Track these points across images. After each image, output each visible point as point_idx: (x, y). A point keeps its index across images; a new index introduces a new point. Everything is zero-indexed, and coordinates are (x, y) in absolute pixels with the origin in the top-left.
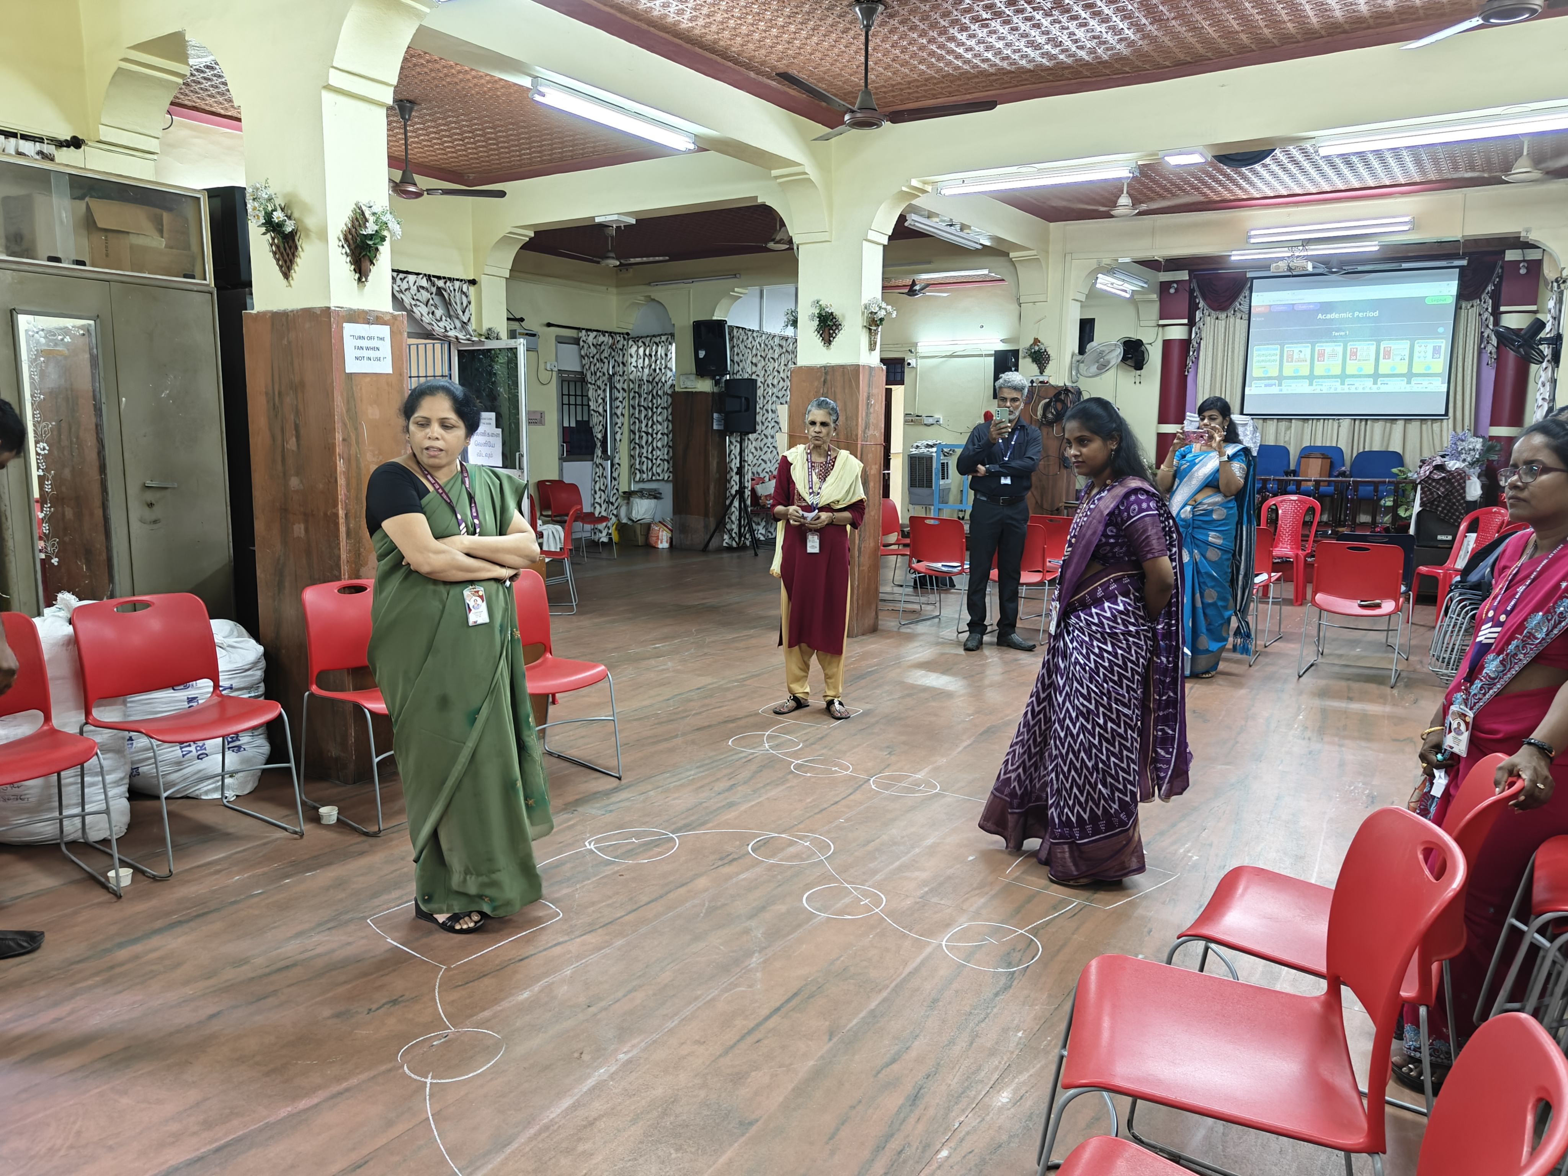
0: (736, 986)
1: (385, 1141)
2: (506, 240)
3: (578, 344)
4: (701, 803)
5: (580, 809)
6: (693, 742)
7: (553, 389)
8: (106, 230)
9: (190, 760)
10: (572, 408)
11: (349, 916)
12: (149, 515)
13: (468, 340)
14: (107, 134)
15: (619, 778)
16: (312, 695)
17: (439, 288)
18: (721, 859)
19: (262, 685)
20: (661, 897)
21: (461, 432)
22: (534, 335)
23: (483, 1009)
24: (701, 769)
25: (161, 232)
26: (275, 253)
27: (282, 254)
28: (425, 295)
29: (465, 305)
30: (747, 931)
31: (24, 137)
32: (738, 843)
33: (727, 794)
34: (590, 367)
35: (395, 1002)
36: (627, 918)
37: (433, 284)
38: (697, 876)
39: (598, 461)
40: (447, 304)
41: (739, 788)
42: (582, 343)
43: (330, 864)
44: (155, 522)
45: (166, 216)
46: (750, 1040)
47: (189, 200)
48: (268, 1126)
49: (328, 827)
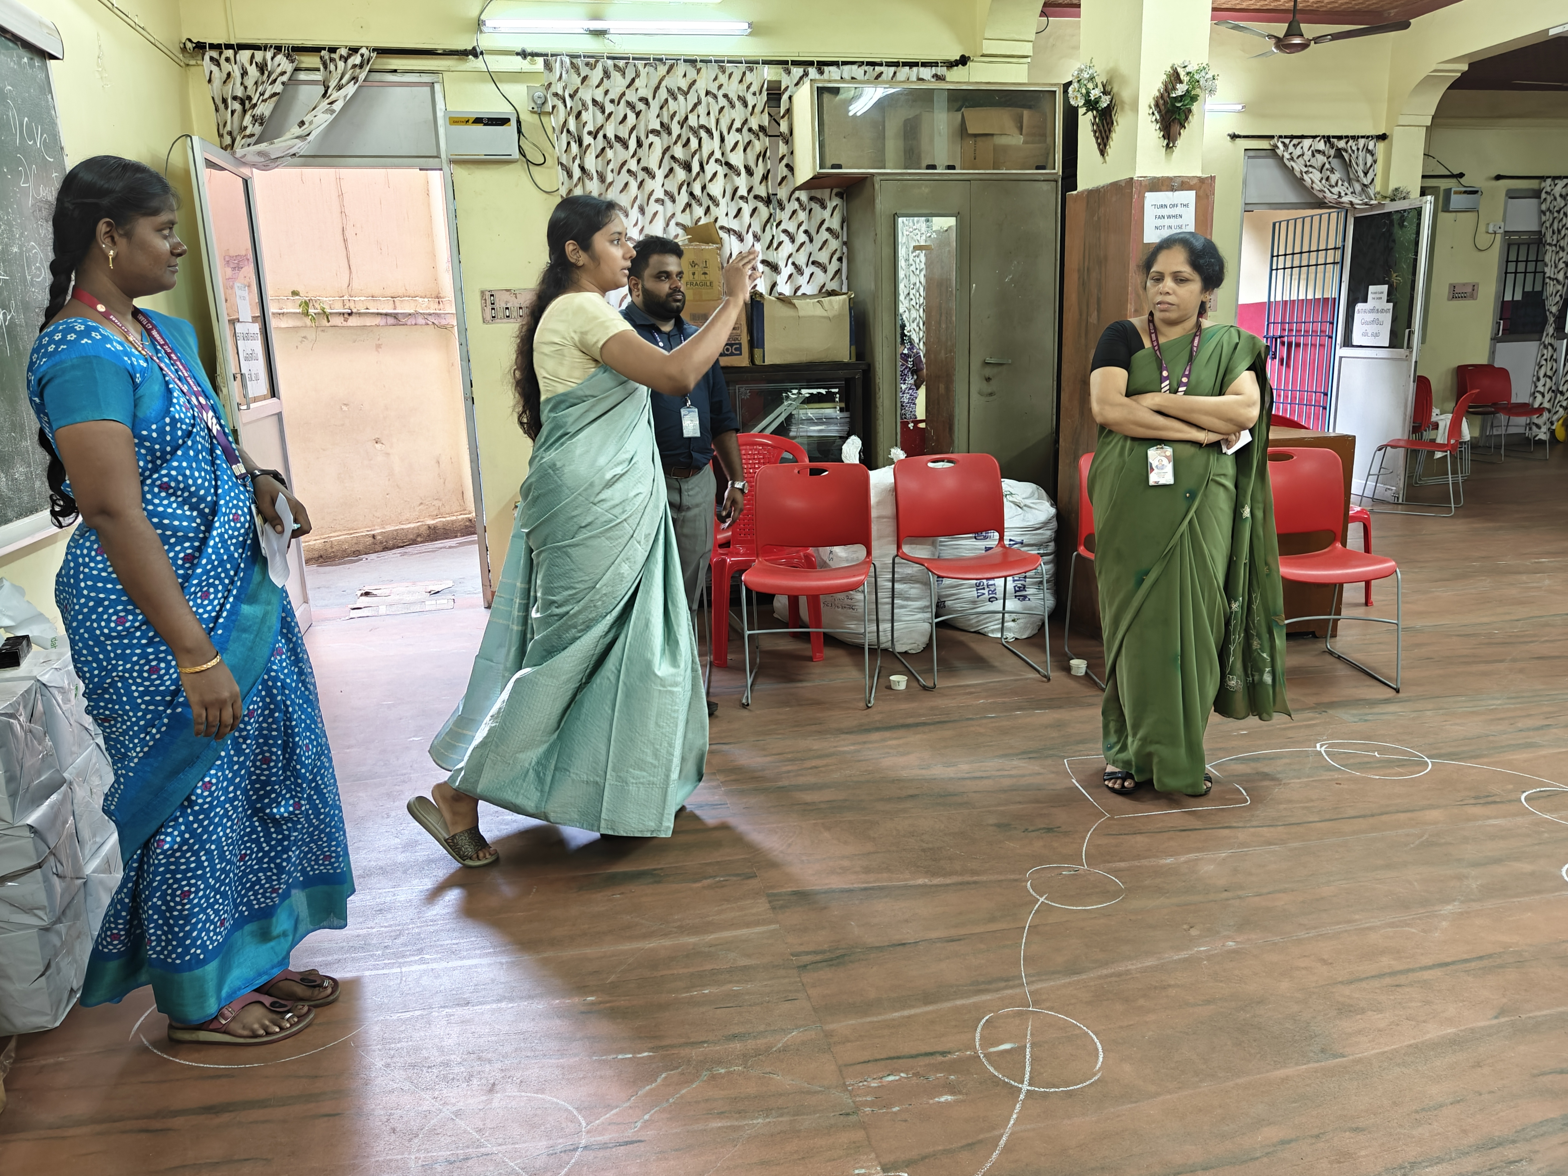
0: (1408, 925)
1: (982, 930)
2: (1429, 81)
3: (1539, 197)
4: (1488, 736)
5: (1330, 712)
6: (1521, 671)
7: (1494, 257)
8: (976, 136)
9: (983, 601)
10: (1520, 277)
11: (1051, 752)
12: (987, 388)
13: (1366, 204)
14: (989, 47)
15: (1397, 691)
16: (1078, 555)
17: (1339, 150)
18: (1476, 798)
19: (1052, 544)
20: (1372, 816)
21: (1196, 286)
22: (1475, 192)
23: (1122, 860)
24: (1513, 701)
25: (1021, 129)
26: (1095, 132)
27: (1100, 132)
28: (1321, 159)
29: (1369, 165)
30: (1460, 878)
31: (924, 65)
32: (1511, 787)
33: (1531, 733)
34: (1552, 225)
35: (1049, 830)
36: (1319, 825)
37: (1332, 146)
38: (1432, 807)
39: (1547, 340)
40: (1347, 166)
41: (1555, 730)
42: (1543, 195)
43: (1060, 707)
44: (991, 394)
45: (1026, 113)
46: (1388, 980)
47: (1047, 95)
48: (906, 887)
49: (1076, 678)
